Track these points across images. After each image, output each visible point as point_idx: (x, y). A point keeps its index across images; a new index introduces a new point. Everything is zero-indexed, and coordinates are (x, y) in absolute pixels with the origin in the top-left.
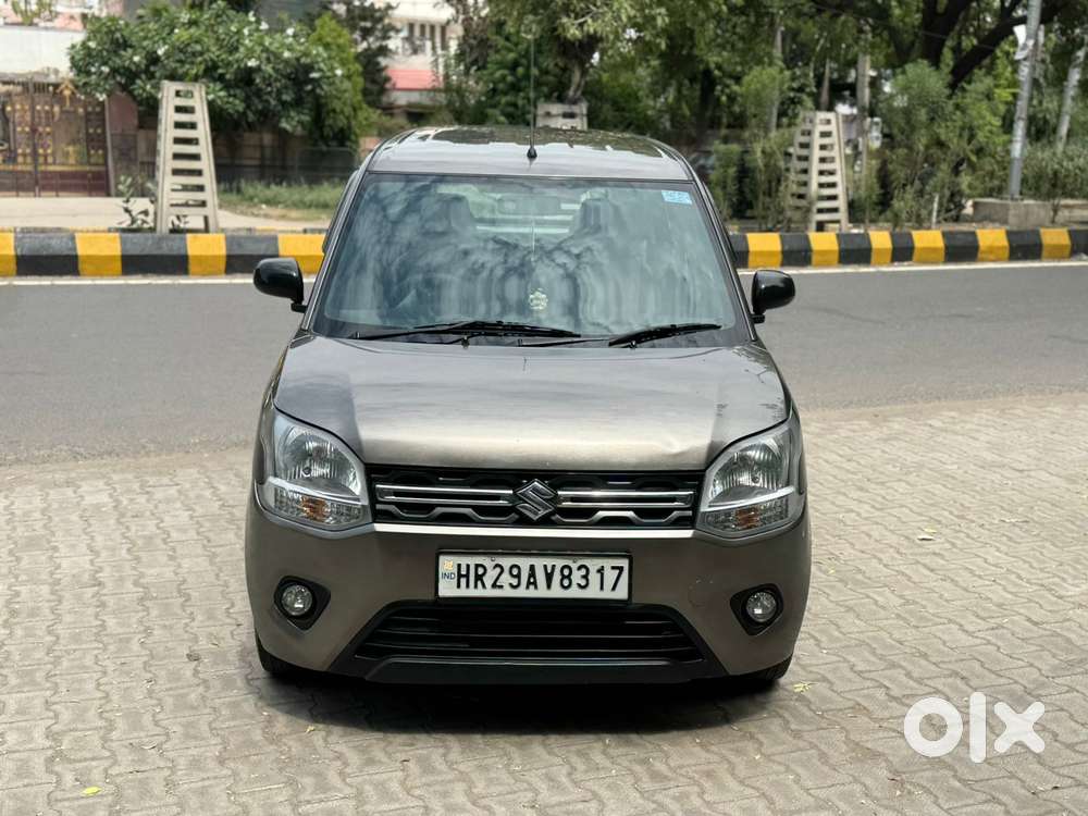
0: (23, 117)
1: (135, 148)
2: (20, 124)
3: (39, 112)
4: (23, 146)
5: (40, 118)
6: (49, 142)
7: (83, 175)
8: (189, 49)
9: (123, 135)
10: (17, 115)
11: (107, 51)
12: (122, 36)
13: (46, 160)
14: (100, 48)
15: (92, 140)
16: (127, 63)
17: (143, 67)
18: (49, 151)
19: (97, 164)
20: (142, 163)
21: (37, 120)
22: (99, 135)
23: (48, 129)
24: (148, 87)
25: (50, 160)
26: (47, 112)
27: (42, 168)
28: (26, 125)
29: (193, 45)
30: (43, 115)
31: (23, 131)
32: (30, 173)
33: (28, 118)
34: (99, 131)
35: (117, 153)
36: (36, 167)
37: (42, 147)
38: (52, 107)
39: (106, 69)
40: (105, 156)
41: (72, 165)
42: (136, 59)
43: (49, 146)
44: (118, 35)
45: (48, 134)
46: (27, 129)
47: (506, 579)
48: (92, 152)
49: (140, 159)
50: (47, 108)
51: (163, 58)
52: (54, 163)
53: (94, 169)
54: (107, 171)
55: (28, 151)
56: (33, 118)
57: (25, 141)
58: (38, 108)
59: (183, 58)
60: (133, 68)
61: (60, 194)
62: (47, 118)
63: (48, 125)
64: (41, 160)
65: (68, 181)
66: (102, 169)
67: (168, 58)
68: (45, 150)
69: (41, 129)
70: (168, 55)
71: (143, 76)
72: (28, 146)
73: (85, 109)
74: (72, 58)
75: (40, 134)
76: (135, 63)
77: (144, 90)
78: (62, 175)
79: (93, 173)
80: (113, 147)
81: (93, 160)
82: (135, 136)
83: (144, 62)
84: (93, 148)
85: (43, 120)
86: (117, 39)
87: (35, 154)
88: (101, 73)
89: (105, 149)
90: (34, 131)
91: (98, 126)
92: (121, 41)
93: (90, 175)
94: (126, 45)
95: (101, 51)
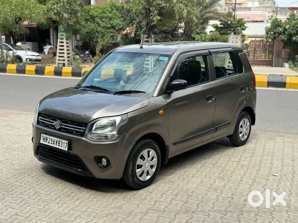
0: (252, 46)
1: (281, 54)
2: (251, 48)
3: (257, 45)
4: (252, 54)
5: (257, 46)
6: (259, 53)
7: (266, 61)
8: (295, 26)
9: (278, 51)
10: (251, 46)
11: (273, 28)
12: (278, 24)
13: (257, 57)
14: (271, 27)
15: (270, 52)
16: (278, 31)
17: (282, 31)
18: (258, 55)
19: (270, 58)
20: (283, 58)
21: (256, 47)
22: (272, 50)
23: (259, 49)
24: (283, 37)
25: (258, 57)
26: (259, 45)
27: (256, 59)
28: (253, 48)
29: (296, 25)
30: (258, 45)
31: (252, 50)
32: (252, 60)
33: (254, 47)
34: (272, 49)
35: (276, 55)
36: (254, 59)
37: (256, 54)
38: (260, 43)
39: (272, 33)
40: (273, 56)
41: (263, 59)
42: (280, 29)
43: (258, 54)
44: (277, 23)
45: (258, 50)
46: (253, 49)
47: (50, 142)
48: (269, 55)
49: (282, 57)
50: (259, 44)
51: (287, 29)
52: (259, 58)
53: (269, 59)
54: (273, 60)
55: (253, 55)
56: (255, 46)
57: (252, 52)
58: (257, 43)
59: (293, 29)
60: (280, 32)
61: (259, 66)
62: (259, 46)
63: (259, 48)
64: (256, 57)
65: (262, 63)
66: (272, 59)
67: (289, 29)
68: (257, 55)
69: (257, 49)
70: (289, 28)
71: (282, 34)
72: (253, 53)
73: (269, 44)
74: (266, 31)
75: (256, 50)
76: (280, 31)
77: (281, 38)
78: (261, 61)
79: (269, 60)
80: (275, 54)
81: (269, 57)
82: (281, 51)
83: (283, 30)
84: (270, 54)
85: (258, 47)
86: (277, 25)
87: (254, 55)
88: (271, 34)
89: (273, 54)
90: (255, 49)
91: (272, 48)
92: (278, 25)
93: (268, 61)
94: (279, 26)
95: (272, 28)
